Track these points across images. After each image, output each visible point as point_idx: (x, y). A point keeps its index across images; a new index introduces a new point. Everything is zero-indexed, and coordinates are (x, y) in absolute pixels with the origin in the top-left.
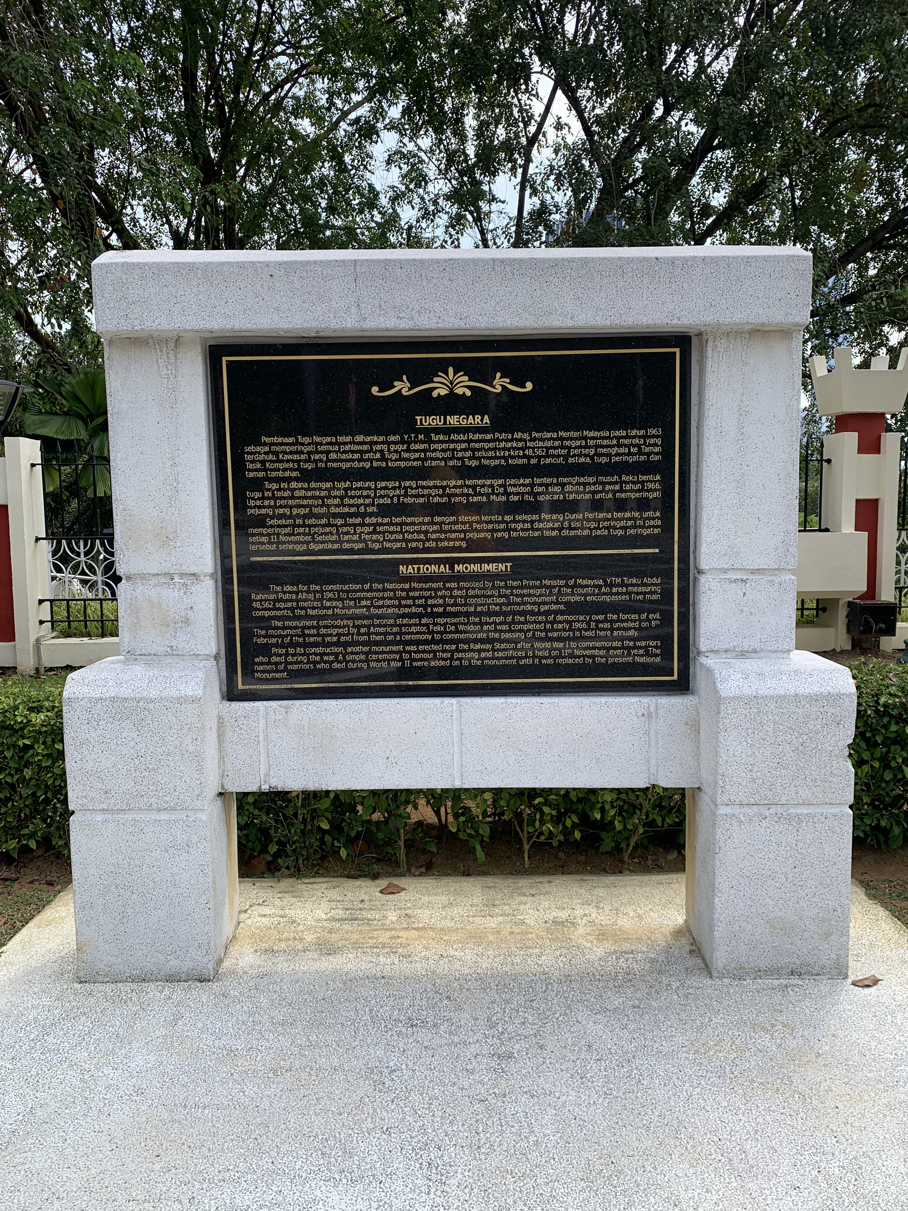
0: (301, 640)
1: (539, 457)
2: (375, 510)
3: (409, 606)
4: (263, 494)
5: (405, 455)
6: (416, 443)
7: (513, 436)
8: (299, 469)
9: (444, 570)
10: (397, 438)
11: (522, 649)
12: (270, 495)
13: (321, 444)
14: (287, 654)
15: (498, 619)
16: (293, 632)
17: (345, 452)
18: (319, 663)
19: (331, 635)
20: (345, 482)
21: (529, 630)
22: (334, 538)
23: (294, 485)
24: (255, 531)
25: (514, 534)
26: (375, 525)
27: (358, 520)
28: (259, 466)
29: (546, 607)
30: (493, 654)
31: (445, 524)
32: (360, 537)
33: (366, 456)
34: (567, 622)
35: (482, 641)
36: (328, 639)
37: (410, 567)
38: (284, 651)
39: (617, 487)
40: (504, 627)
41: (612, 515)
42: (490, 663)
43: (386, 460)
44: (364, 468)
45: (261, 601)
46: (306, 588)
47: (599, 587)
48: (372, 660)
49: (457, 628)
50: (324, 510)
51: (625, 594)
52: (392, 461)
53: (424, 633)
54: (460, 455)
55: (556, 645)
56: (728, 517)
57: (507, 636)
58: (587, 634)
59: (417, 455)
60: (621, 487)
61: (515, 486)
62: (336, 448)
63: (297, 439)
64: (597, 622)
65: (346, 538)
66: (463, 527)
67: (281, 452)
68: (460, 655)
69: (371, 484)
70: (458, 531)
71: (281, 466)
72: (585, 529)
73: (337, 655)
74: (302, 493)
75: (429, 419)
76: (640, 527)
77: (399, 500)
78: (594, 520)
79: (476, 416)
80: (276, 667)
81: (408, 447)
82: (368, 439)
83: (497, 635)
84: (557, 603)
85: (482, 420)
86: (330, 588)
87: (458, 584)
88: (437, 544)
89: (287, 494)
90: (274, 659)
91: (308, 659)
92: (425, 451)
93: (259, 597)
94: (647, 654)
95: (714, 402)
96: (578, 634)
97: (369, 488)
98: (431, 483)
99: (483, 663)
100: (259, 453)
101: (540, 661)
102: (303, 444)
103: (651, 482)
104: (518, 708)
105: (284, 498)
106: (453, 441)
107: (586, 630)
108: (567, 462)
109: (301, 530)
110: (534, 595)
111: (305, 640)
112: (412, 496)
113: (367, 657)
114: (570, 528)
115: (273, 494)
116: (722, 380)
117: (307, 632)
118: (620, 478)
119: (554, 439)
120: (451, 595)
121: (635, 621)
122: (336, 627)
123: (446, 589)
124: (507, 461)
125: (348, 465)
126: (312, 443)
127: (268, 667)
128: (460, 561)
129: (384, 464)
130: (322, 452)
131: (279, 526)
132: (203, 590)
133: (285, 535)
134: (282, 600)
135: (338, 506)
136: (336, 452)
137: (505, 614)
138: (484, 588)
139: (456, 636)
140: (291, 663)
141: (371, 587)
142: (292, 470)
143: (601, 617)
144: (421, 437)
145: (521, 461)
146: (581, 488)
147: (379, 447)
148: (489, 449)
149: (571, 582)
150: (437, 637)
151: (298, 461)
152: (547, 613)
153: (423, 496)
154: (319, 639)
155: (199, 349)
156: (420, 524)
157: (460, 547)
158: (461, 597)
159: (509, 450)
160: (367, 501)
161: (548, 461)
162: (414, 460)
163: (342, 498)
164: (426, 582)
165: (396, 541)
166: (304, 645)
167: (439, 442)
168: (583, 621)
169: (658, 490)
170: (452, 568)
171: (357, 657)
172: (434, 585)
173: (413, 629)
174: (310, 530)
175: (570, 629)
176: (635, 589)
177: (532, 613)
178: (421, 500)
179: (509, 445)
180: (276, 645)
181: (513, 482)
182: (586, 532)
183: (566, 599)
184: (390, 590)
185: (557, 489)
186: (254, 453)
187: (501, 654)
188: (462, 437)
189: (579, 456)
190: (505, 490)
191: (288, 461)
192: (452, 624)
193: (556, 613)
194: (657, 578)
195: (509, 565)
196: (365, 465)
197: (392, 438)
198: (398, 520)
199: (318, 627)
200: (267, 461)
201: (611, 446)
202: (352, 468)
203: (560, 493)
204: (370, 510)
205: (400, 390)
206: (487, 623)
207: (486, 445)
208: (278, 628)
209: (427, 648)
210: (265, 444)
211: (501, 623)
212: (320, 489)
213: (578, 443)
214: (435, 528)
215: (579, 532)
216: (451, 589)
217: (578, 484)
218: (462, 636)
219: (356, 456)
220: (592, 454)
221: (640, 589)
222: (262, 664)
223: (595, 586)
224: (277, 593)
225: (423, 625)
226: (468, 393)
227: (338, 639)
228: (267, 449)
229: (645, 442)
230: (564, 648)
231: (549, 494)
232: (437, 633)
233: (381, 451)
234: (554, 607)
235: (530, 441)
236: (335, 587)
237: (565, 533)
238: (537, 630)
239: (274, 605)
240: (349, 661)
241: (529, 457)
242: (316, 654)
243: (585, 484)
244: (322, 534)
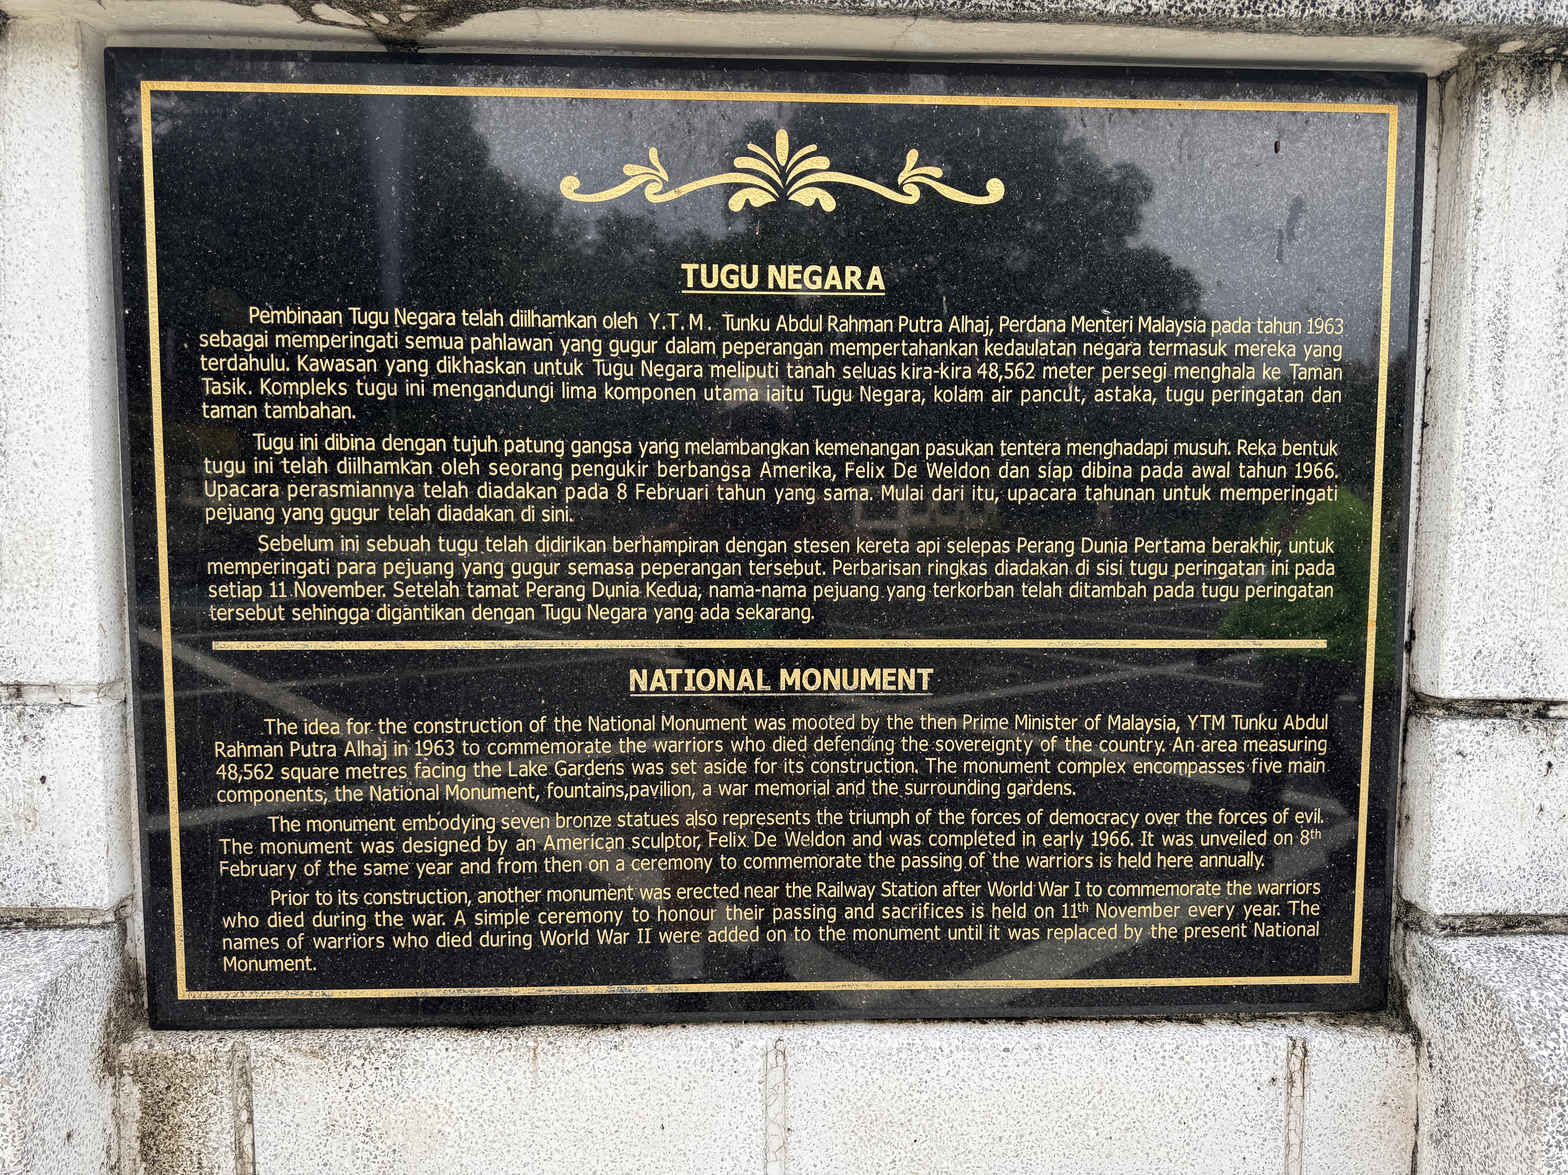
0: (350, 869)
1: (1015, 386)
2: (566, 517)
3: (654, 780)
4: (250, 466)
5: (651, 370)
6: (681, 336)
7: (946, 325)
8: (352, 399)
9: (750, 684)
10: (630, 319)
11: (957, 900)
12: (270, 468)
13: (415, 331)
14: (311, 908)
15: (893, 819)
16: (328, 848)
17: (481, 355)
18: (402, 933)
19: (433, 857)
20: (482, 438)
21: (976, 849)
22: (449, 591)
23: (336, 442)
24: (226, 568)
25: (943, 592)
26: (564, 559)
27: (519, 545)
28: (239, 387)
29: (1024, 789)
30: (878, 911)
31: (756, 560)
32: (522, 589)
33: (542, 369)
34: (1079, 829)
35: (848, 876)
36: (427, 868)
37: (658, 673)
38: (303, 899)
39: (1224, 472)
40: (912, 840)
41: (1209, 547)
42: (868, 935)
43: (599, 382)
44: (535, 401)
45: (240, 761)
46: (365, 728)
47: (1168, 737)
48: (547, 927)
49: (781, 840)
50: (420, 513)
51: (1235, 757)
52: (613, 384)
53: (691, 853)
54: (802, 372)
55: (1047, 889)
56: (1516, 562)
57: (918, 862)
58: (1129, 862)
59: (684, 371)
60: (1235, 471)
61: (948, 461)
62: (459, 343)
63: (348, 316)
64: (1160, 830)
65: (482, 591)
66: (804, 568)
67: (303, 351)
68: (790, 914)
69: (554, 447)
70: (790, 580)
71: (300, 389)
72: (1133, 580)
73: (449, 911)
74: (361, 465)
75: (720, 273)
76: (1281, 580)
77: (631, 491)
78: (1159, 558)
79: (848, 269)
80: (282, 943)
81: (660, 347)
82: (550, 321)
83: (888, 862)
84: (1054, 777)
85: (864, 280)
86: (434, 728)
87: (788, 723)
88: (733, 615)
89: (317, 466)
90: (276, 921)
91: (371, 923)
92: (705, 360)
93: (234, 751)
94: (1285, 916)
95: (1491, 250)
96: (1106, 862)
97: (550, 458)
98: (722, 448)
99: (849, 936)
100: (241, 353)
101: (1004, 934)
102: (364, 330)
103: (1313, 460)
104: (944, 1062)
105: (309, 479)
106: (784, 336)
107: (1128, 852)
108: (1091, 398)
109: (356, 568)
110: (991, 756)
111: (360, 871)
112: (667, 482)
113: (534, 916)
114: (1093, 578)
115: (278, 467)
116: (1513, 192)
117: (367, 847)
118: (1233, 447)
119: (1059, 338)
120: (769, 751)
121: (1257, 829)
122: (450, 835)
123: (756, 735)
124: (928, 395)
125: (492, 391)
126: (390, 328)
127: (261, 943)
128: (791, 659)
129: (592, 393)
130: (416, 354)
131: (293, 556)
132: (77, 731)
133: (309, 580)
134: (298, 761)
135: (462, 503)
136: (458, 355)
137: (914, 805)
138: (858, 734)
139: (778, 862)
140: (324, 932)
141: (549, 725)
142: (331, 400)
143: (1169, 818)
144: (696, 320)
145: (967, 396)
146: (1128, 473)
147: (578, 346)
148: (882, 360)
149: (1093, 723)
150: (728, 863)
151: (350, 378)
152: (1024, 805)
153: (698, 482)
154: (402, 869)
155: (72, 55)
156: (687, 558)
157: (797, 621)
158: (796, 757)
159: (934, 363)
160: (544, 493)
161: (1039, 396)
162: (675, 384)
163: (472, 482)
164: (700, 717)
165: (621, 602)
166: (361, 884)
167: (747, 336)
168: (1121, 828)
169: (1332, 482)
170: (772, 679)
171: (505, 919)
172: (723, 724)
173: (663, 843)
174: (380, 570)
175: (1086, 849)
176: (1260, 745)
177: (985, 803)
178: (694, 494)
179: (935, 350)
180: (282, 883)
181: (942, 449)
182: (1136, 591)
183: (1077, 767)
184: (603, 737)
185: (1063, 473)
186: (225, 353)
187: (898, 913)
188: (808, 325)
189: (1125, 384)
190: (922, 471)
191: (321, 376)
192: (768, 830)
193: (1049, 804)
194: (1320, 717)
195: (925, 672)
196: (539, 392)
197: (615, 322)
198: (628, 546)
199: (399, 837)
200: (261, 374)
201: (1211, 362)
202: (500, 400)
203: (1069, 483)
204: (550, 516)
205: (641, 188)
206: (863, 829)
207: (873, 350)
208: (287, 836)
209: (699, 892)
210: (257, 327)
211: (899, 830)
212: (409, 455)
213: (1123, 349)
214: (730, 569)
215: (1117, 590)
216: (769, 736)
217: (1120, 460)
218: (796, 862)
219: (514, 368)
220: (1159, 379)
221: (1275, 746)
222: (243, 932)
223: (1155, 735)
224: (285, 740)
225: (690, 832)
226: (829, 204)
227: (455, 870)
228: (262, 341)
229: (1301, 353)
230: (1069, 898)
231: (1039, 484)
232: (728, 852)
233: (585, 357)
234: (1045, 789)
235: (994, 339)
236: (447, 727)
237: (1078, 591)
238: (997, 850)
239: (277, 774)
240: (483, 929)
241: (988, 385)
242: (391, 909)
243: (1136, 462)
244: (414, 580)
